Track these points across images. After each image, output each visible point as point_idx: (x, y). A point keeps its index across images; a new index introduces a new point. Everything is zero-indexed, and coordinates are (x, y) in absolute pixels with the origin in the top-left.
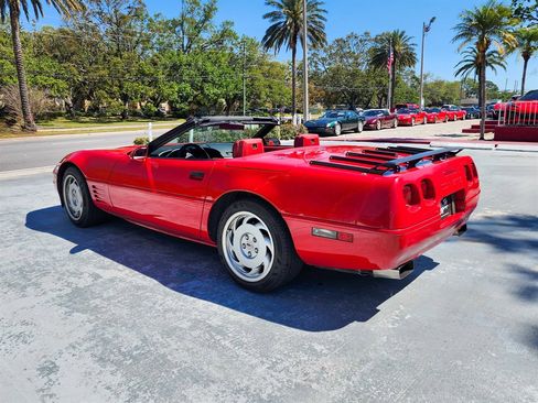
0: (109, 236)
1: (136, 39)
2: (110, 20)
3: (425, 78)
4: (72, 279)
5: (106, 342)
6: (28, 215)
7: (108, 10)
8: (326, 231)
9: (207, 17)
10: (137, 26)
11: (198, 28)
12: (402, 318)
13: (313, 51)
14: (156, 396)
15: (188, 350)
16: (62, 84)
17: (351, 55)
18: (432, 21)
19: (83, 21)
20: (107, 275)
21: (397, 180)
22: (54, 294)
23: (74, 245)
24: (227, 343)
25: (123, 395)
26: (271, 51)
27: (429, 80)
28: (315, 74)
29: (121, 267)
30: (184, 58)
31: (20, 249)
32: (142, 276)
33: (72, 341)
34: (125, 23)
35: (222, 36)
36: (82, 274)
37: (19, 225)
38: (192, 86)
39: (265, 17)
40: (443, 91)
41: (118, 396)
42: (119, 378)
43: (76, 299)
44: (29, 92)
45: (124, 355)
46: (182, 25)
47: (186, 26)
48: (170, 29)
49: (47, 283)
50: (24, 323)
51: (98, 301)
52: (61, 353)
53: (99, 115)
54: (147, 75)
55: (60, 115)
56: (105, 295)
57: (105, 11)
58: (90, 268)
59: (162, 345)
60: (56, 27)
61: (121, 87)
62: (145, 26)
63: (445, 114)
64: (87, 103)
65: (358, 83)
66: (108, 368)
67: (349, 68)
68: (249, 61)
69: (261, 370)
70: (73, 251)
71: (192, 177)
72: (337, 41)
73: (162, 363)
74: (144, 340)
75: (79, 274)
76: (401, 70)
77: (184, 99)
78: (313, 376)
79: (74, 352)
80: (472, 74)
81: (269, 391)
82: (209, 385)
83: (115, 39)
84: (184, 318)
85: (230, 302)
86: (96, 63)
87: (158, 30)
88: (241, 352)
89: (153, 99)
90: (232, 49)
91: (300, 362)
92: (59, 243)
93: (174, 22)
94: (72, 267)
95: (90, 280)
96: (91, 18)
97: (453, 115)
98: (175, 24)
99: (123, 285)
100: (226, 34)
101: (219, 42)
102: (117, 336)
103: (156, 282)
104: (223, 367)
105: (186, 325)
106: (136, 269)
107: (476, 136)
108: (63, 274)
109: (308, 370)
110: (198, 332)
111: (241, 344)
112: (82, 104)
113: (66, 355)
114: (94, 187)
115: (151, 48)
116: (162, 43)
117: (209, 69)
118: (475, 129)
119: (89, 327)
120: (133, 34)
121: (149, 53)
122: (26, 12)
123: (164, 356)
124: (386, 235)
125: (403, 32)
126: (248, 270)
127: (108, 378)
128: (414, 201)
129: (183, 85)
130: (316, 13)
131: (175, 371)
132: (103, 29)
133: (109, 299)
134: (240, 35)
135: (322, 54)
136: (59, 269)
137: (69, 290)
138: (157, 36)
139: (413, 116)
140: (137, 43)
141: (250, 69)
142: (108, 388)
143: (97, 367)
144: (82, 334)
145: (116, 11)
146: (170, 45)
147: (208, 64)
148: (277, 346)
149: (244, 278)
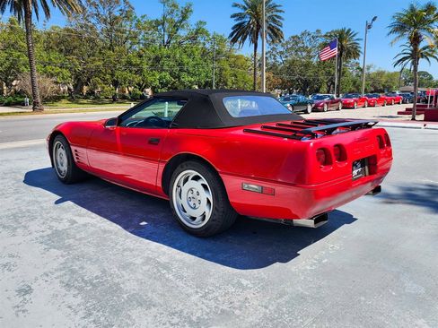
0: (88, 191)
1: (125, 36)
2: (105, 20)
3: (368, 69)
4: (53, 224)
5: (73, 272)
6: (27, 174)
7: (104, 12)
8: (254, 187)
9: (184, 17)
10: (127, 25)
11: (176, 27)
12: (320, 262)
13: (272, 46)
14: (107, 314)
15: (137, 281)
16: (66, 73)
17: (305, 49)
18: (373, 20)
19: (83, 22)
20: (81, 221)
21: (311, 144)
22: (38, 235)
23: (59, 198)
24: (171, 276)
25: (80, 312)
26: (236, 45)
27: (372, 71)
28: (274, 65)
29: (94, 215)
30: (165, 51)
31: (17, 200)
32: (109, 222)
33: (46, 270)
34: (117, 23)
35: (196, 33)
36: (62, 220)
37: (18, 181)
38: (171, 74)
39: (232, 17)
40: (384, 80)
41: (76, 313)
42: (79, 300)
43: (55, 239)
44: (39, 79)
45: (86, 282)
46: (163, 24)
47: (167, 25)
48: (154, 27)
49: (34, 226)
50: (12, 256)
51: (71, 241)
52: (36, 279)
53: (94, 98)
54: (134, 65)
55: (63, 97)
56: (78, 237)
57: (101, 13)
58: (69, 216)
59: (118, 276)
60: (62, 27)
61: (112, 75)
62: (133, 25)
63: (384, 99)
64: (85, 89)
65: (310, 72)
66: (72, 291)
67: (303, 60)
68: (218, 54)
69: (194, 298)
70: (57, 202)
71: (150, 142)
72: (293, 37)
73: (116, 289)
74: (104, 272)
75: (59, 220)
76: (347, 62)
77: (164, 85)
78: (237, 304)
79: (46, 279)
80: (408, 65)
81: (199, 314)
82: (150, 308)
83: (109, 36)
84: (139, 255)
85: (178, 245)
86: (93, 56)
87: (144, 28)
88: (181, 284)
89: (139, 84)
90: (204, 44)
91: (228, 293)
92: (48, 196)
93: (157, 21)
94: (54, 214)
95: (67, 224)
96: (90, 19)
97: (391, 99)
98: (157, 24)
99: (93, 229)
100: (199, 31)
101: (193, 38)
102: (82, 268)
103: (120, 227)
104: (164, 295)
105: (139, 261)
106: (105, 217)
107: (409, 117)
108: (47, 220)
109: (233, 300)
110: (148, 267)
111: (181, 278)
112: (82, 89)
113: (40, 281)
114: (76, 151)
115: (138, 43)
116: (147, 39)
117: (185, 60)
118: (408, 111)
119: (62, 260)
120: (124, 32)
121: (137, 48)
122: (37, 14)
123: (118, 284)
124: (302, 190)
125: (349, 30)
126: (194, 219)
127: (71, 300)
128: (327, 162)
129: (164, 73)
130: (275, 13)
131: (125, 296)
132: (99, 27)
133: (80, 239)
134: (211, 33)
135: (280, 49)
136: (45, 216)
137: (49, 232)
138: (143, 33)
139: (355, 101)
140: (127, 39)
141: (219, 61)
142: (70, 307)
143: (63, 291)
144: (55, 265)
145: (110, 13)
146: (154, 41)
147: (184, 56)
148: (211, 280)
149: (189, 225)
